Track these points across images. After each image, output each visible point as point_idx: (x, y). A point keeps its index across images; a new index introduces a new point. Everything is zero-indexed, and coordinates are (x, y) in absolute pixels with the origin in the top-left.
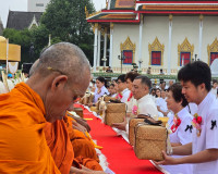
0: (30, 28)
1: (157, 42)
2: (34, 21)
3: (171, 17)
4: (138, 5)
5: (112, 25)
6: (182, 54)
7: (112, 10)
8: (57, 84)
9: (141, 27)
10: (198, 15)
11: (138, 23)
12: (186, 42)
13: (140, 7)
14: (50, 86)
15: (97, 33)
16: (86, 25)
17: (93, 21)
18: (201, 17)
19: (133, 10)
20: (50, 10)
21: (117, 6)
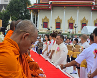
0: (1, 11)
1: (58, 18)
2: (4, 8)
3: (65, 7)
4: (50, 2)
5: (38, 11)
6: (70, 24)
7: (39, 4)
8: (25, 37)
9: (51, 12)
10: (77, 7)
11: (50, 10)
12: (71, 19)
13: (51, 3)
14: (22, 38)
15: (32, 14)
16: (27, 10)
17: (30, 9)
18: (78, 8)
19: (48, 4)
20: (11, 3)
21: (41, 2)
